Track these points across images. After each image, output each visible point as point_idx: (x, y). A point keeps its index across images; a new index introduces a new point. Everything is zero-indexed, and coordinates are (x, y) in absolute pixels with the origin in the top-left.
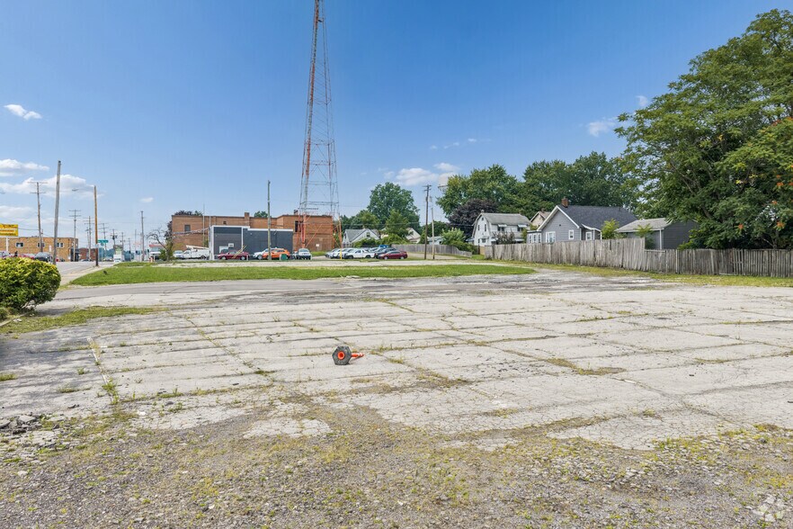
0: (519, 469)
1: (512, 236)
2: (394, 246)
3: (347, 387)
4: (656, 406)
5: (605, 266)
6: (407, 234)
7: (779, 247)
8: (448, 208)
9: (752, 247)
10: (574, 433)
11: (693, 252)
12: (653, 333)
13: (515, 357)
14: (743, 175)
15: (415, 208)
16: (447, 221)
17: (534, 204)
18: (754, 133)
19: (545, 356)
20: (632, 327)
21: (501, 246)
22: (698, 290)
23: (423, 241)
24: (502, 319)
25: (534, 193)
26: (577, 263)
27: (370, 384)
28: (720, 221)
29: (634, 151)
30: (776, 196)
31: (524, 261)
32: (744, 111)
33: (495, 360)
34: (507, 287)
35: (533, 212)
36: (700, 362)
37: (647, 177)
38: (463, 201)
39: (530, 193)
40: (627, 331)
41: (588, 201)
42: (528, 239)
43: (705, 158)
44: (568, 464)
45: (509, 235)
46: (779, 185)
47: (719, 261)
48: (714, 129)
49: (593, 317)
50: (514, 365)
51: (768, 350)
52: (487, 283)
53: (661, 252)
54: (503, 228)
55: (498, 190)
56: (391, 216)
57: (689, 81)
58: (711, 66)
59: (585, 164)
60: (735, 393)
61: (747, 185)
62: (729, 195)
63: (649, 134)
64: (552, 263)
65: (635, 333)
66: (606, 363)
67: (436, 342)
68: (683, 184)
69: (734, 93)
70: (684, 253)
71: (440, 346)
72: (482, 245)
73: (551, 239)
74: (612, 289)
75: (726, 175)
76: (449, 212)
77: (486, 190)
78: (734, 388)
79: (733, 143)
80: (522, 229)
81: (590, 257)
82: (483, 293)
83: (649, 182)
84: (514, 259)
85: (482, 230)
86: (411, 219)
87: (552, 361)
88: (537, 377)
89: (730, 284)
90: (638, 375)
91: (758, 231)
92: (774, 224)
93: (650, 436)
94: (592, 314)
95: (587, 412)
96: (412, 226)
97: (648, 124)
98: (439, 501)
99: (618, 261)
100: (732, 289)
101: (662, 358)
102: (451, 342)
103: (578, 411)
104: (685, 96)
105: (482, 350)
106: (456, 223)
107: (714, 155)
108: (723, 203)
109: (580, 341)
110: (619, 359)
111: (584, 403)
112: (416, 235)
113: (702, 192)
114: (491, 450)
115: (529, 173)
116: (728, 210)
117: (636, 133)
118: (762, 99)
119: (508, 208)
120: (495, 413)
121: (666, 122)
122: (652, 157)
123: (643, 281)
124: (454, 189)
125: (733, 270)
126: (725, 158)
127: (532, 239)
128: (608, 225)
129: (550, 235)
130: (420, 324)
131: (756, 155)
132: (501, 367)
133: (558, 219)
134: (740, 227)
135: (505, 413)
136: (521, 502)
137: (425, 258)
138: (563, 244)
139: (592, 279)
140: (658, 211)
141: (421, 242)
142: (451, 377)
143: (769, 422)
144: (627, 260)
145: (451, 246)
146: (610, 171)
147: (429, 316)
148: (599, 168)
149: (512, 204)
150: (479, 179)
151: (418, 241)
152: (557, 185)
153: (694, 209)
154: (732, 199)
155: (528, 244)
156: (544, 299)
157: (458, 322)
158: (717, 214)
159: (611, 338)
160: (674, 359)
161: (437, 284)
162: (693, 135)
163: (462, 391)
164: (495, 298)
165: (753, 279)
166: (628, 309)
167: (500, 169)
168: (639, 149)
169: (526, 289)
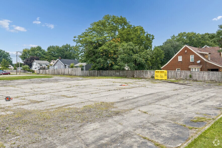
0: (59, 113)
1: (45, 67)
2: (4, 70)
3: (13, 105)
4: (84, 101)
5: (71, 75)
6: (9, 66)
7: (110, 70)
8: (23, 58)
9: (105, 70)
10: (68, 107)
11: (92, 71)
12: (83, 89)
13: (53, 96)
14: (102, 53)
15: (11, 58)
16: (23, 63)
17: (50, 58)
18: (104, 43)
19: (60, 95)
20: (79, 88)
21: (42, 70)
22: (93, 80)
23: (15, 69)
24: (47, 89)
25: (51, 55)
26: (64, 74)
27: (18, 104)
28: (98, 64)
29: (78, 46)
30: (109, 58)
31: (49, 74)
32: (102, 38)
33: (48, 97)
34: (46, 81)
35: (50, 60)
36: (92, 93)
37: (81, 52)
38: (28, 56)
39: (49, 55)
40: (77, 89)
41: (66, 57)
42: (50, 68)
43: (94, 48)
44: (68, 111)
45: (44, 67)
46: (110, 56)
47: (98, 73)
48: (96, 42)
49: (70, 87)
50: (53, 97)
51: (105, 90)
52: (40, 80)
53: (85, 71)
54: (42, 65)
55: (39, 53)
56: (3, 61)
57: (90, 29)
58: (95, 26)
59: (65, 47)
60: (98, 98)
61: (103, 55)
62: (100, 57)
63: (81, 42)
64: (57, 75)
65: (79, 89)
66: (73, 95)
67: (32, 95)
68: (89, 54)
69: (100, 33)
70: (90, 71)
71: (33, 95)
72: (35, 70)
73: (56, 68)
74: (73, 81)
75: (99, 53)
76: (23, 60)
77: (36, 53)
78: (98, 97)
79: (100, 45)
80: (47, 65)
81: (67, 73)
82: (39, 83)
83: (81, 54)
84: (46, 74)
85: (35, 65)
86: (10, 62)
87: (62, 96)
88: (59, 99)
89: (100, 78)
90: (80, 97)
91: (106, 66)
92: (109, 64)
93: (82, 106)
94: (69, 86)
95: (70, 104)
96: (10, 64)
97: (81, 39)
98: (44, 119)
99: (74, 74)
100: (100, 79)
101: (85, 93)
102: (36, 94)
103: (69, 104)
104: (89, 33)
105: (44, 95)
106: (26, 63)
107: (96, 48)
108: (98, 59)
109: (67, 92)
110: (76, 94)
111: (70, 102)
112: (12, 67)
113: (94, 57)
114: (52, 111)
115: (49, 49)
116: (99, 61)
117: (78, 41)
118: (106, 35)
119: (43, 59)
120: (51, 106)
121: (85, 39)
122: (82, 47)
123: (81, 78)
124: (25, 52)
125: (101, 75)
126: (98, 49)
127: (51, 68)
128: (72, 64)
129: (56, 67)
130: (25, 91)
131: (105, 49)
132: (50, 98)
133: (58, 63)
134: (102, 65)
135: (53, 105)
136: (60, 117)
137: (17, 74)
138: (60, 69)
139: (68, 78)
140: (84, 61)
141: (14, 69)
142: (39, 101)
143: (103, 101)
144: (77, 73)
145: (25, 70)
146: (71, 49)
147: (26, 89)
148: (69, 48)
149: (44, 58)
150: (33, 50)
151: (13, 69)
152: (57, 53)
153: (92, 61)
154: (100, 59)
155: (50, 70)
156: (57, 84)
157: (36, 90)
158: (97, 62)
159: (74, 91)
160: (87, 93)
161: (25, 81)
162: (91, 43)
163: (42, 103)
164: (44, 84)
165: (105, 77)
166: (77, 85)
167: (40, 47)
168: (79, 45)
169: (51, 81)
